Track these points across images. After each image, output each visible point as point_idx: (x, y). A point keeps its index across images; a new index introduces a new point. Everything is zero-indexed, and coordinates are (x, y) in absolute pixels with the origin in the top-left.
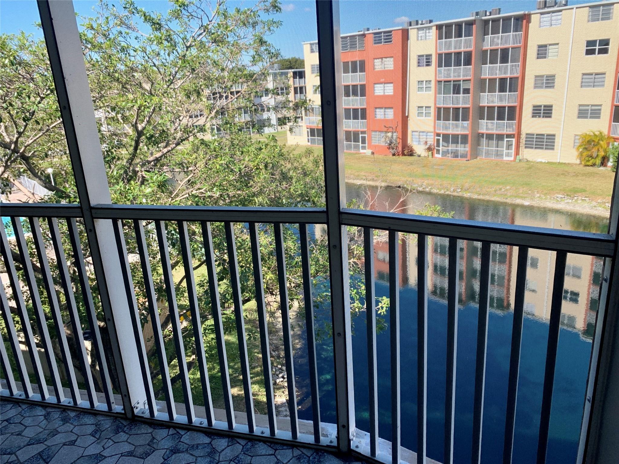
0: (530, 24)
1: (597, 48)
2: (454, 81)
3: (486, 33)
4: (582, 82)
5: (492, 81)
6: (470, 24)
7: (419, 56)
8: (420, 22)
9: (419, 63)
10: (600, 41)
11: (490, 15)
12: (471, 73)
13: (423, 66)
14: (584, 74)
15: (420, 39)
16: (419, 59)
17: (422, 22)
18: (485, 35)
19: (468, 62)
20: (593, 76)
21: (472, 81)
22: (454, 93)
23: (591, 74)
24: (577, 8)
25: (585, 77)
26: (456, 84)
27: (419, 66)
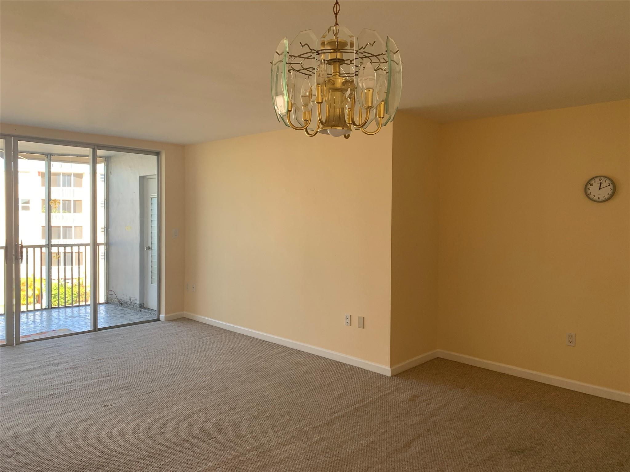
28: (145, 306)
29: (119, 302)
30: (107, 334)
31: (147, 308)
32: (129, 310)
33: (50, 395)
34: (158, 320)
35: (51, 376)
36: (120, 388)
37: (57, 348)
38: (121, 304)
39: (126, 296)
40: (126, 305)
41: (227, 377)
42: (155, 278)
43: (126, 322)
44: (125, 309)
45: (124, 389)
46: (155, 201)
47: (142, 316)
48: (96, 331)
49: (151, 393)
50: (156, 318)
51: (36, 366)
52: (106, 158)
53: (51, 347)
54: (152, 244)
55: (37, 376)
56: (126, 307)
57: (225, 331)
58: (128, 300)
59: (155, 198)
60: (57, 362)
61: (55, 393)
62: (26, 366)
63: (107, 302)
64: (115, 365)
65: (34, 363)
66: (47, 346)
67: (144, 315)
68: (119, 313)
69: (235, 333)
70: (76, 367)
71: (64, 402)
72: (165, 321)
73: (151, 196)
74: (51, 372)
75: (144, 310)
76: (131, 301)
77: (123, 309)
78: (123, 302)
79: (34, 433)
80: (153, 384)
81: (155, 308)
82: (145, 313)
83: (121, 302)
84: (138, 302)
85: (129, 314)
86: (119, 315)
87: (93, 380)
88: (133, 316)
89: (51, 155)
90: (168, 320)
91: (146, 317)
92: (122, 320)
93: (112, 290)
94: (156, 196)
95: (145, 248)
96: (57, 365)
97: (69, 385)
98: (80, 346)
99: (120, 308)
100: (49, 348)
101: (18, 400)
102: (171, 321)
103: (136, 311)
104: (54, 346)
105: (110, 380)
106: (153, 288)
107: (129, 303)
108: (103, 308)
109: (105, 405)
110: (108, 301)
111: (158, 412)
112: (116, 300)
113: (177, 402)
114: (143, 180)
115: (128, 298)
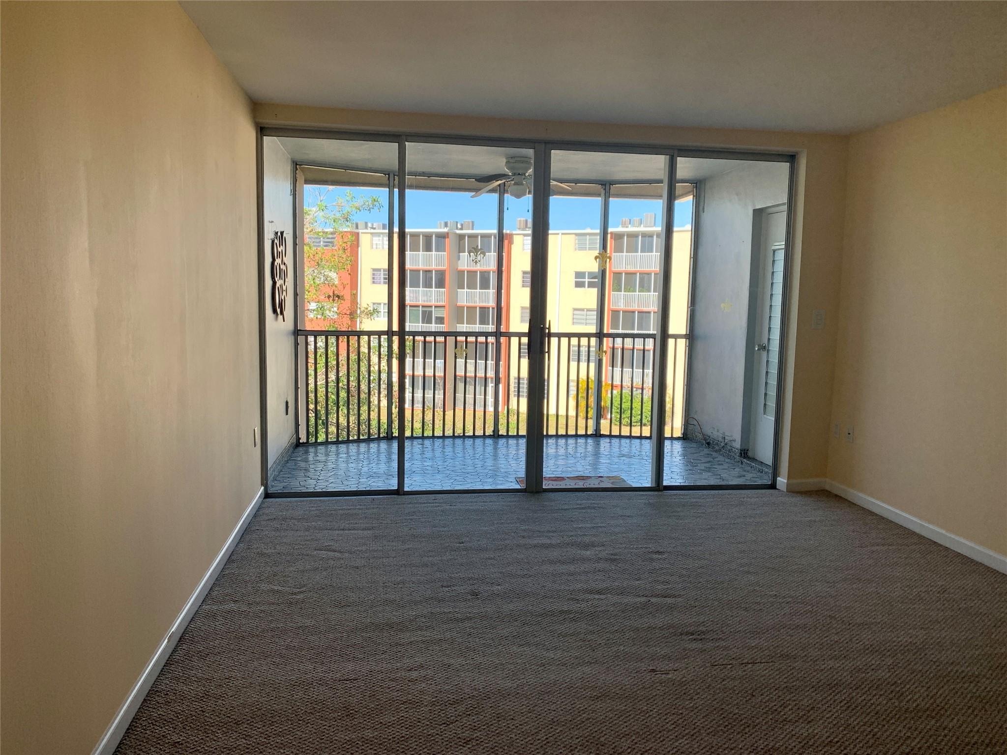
0: (513, 246)
1: (587, 280)
2: (423, 306)
3: (461, 250)
4: (573, 319)
5: (471, 309)
6: (442, 237)
7: (374, 270)
8: (370, 225)
9: (373, 278)
10: (589, 273)
11: (461, 229)
12: (444, 298)
13: (380, 283)
14: (575, 309)
15: (374, 246)
16: (374, 274)
17: (373, 225)
18: (459, 252)
19: (441, 284)
20: (585, 313)
21: (447, 307)
22: (423, 323)
23: (583, 310)
24: (562, 234)
25: (576, 312)
26: (426, 311)
27: (374, 282)
28: (750, 454)
29: (705, 439)
30: (676, 500)
31: (753, 459)
32: (721, 458)
33: (562, 612)
34: (773, 486)
35: (572, 568)
36: (687, 633)
37: (593, 511)
38: (708, 444)
39: (718, 431)
40: (717, 448)
41: (939, 674)
42: (772, 404)
43: (713, 482)
44: (714, 454)
45: (694, 637)
46: (781, 256)
47: (744, 473)
48: (659, 490)
49: (750, 666)
50: (770, 483)
51: (554, 542)
52: (696, 183)
53: (583, 508)
54: (769, 339)
55: (552, 562)
56: (716, 451)
57: (921, 539)
58: (720, 439)
59: (780, 251)
60: (587, 539)
61: (571, 608)
62: (539, 537)
63: (685, 438)
64: (684, 572)
65: (552, 534)
66: (578, 504)
67: (748, 471)
68: (704, 460)
69: (947, 549)
70: (615, 560)
71: (582, 636)
72: (787, 491)
73: (774, 248)
74: (573, 561)
75: (748, 462)
76: (726, 441)
77: (712, 453)
78: (711, 442)
79: (517, 696)
80: (757, 641)
81: (769, 460)
82: (750, 468)
83: (708, 441)
84: (737, 445)
85: (719, 465)
86: (702, 465)
87: (639, 596)
88: (726, 471)
89: (610, 184)
90: (792, 490)
91: (750, 477)
92: (705, 475)
93: (693, 416)
94: (783, 247)
95: (757, 346)
96: (586, 546)
97: (597, 597)
98: (628, 516)
99: (706, 451)
100: (580, 509)
101: (511, 606)
102: (799, 495)
103: (732, 461)
104: (589, 507)
105: (671, 608)
106: (767, 424)
107: (722, 444)
108: (679, 447)
109: (654, 668)
110: (686, 435)
111: (764, 728)
112: (701, 436)
113: (809, 711)
114: (760, 216)
115: (721, 435)
